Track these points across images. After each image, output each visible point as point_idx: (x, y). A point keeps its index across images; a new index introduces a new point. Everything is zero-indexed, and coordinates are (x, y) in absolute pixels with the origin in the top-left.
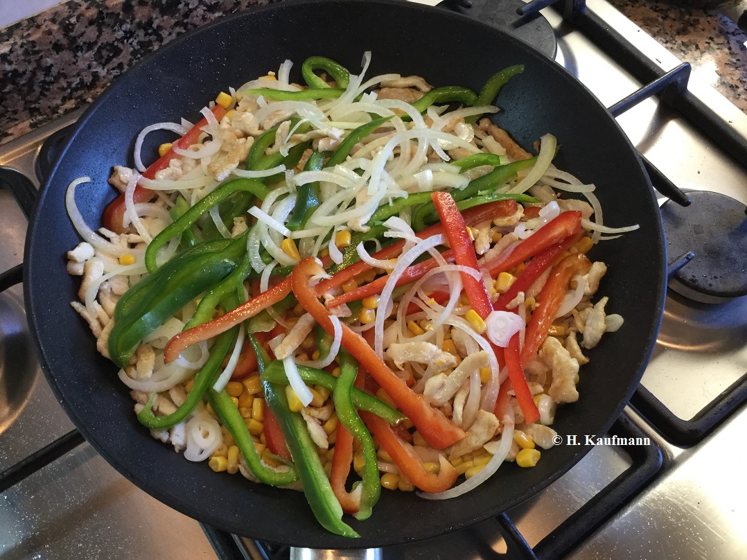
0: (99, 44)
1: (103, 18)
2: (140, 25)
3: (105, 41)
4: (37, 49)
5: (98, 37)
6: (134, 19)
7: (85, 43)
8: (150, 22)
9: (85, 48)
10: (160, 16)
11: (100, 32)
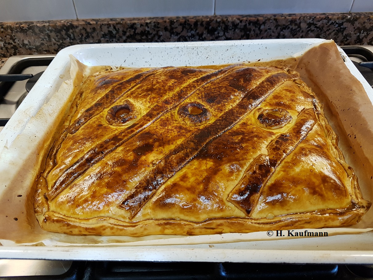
0: (181, 35)
1: (185, 25)
2: (198, 34)
3: (183, 35)
4: (159, 26)
5: (182, 31)
6: (196, 30)
7: (176, 32)
8: (202, 34)
9: (175, 34)
10: (207, 33)
11: (183, 30)
